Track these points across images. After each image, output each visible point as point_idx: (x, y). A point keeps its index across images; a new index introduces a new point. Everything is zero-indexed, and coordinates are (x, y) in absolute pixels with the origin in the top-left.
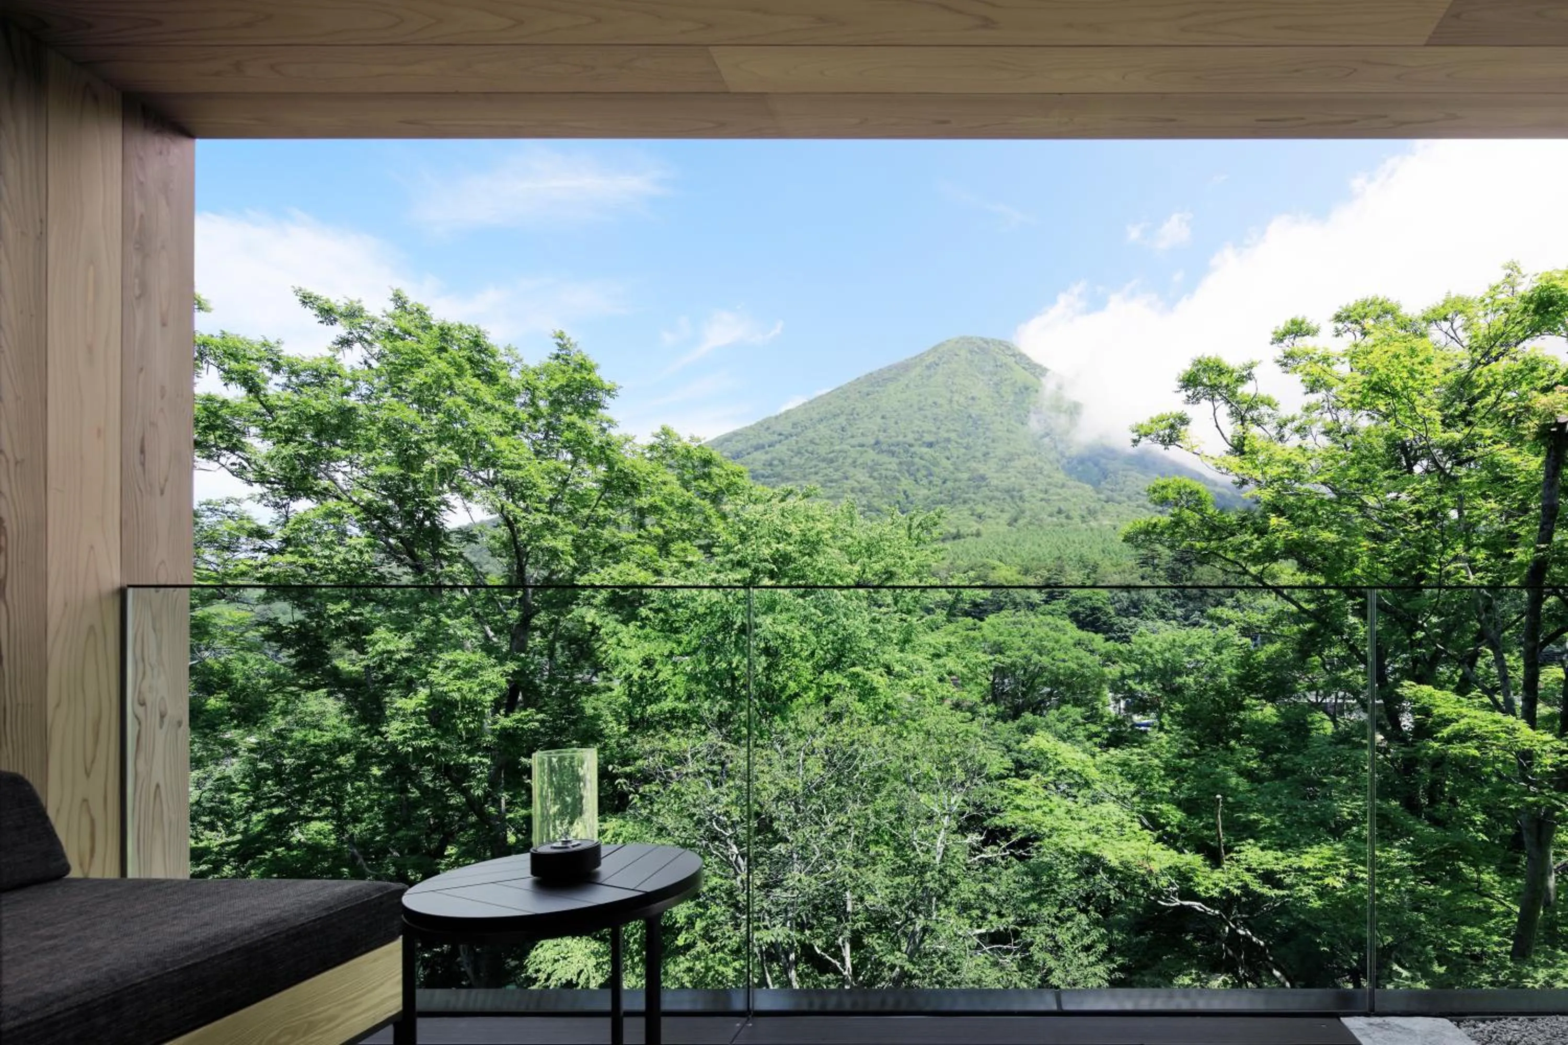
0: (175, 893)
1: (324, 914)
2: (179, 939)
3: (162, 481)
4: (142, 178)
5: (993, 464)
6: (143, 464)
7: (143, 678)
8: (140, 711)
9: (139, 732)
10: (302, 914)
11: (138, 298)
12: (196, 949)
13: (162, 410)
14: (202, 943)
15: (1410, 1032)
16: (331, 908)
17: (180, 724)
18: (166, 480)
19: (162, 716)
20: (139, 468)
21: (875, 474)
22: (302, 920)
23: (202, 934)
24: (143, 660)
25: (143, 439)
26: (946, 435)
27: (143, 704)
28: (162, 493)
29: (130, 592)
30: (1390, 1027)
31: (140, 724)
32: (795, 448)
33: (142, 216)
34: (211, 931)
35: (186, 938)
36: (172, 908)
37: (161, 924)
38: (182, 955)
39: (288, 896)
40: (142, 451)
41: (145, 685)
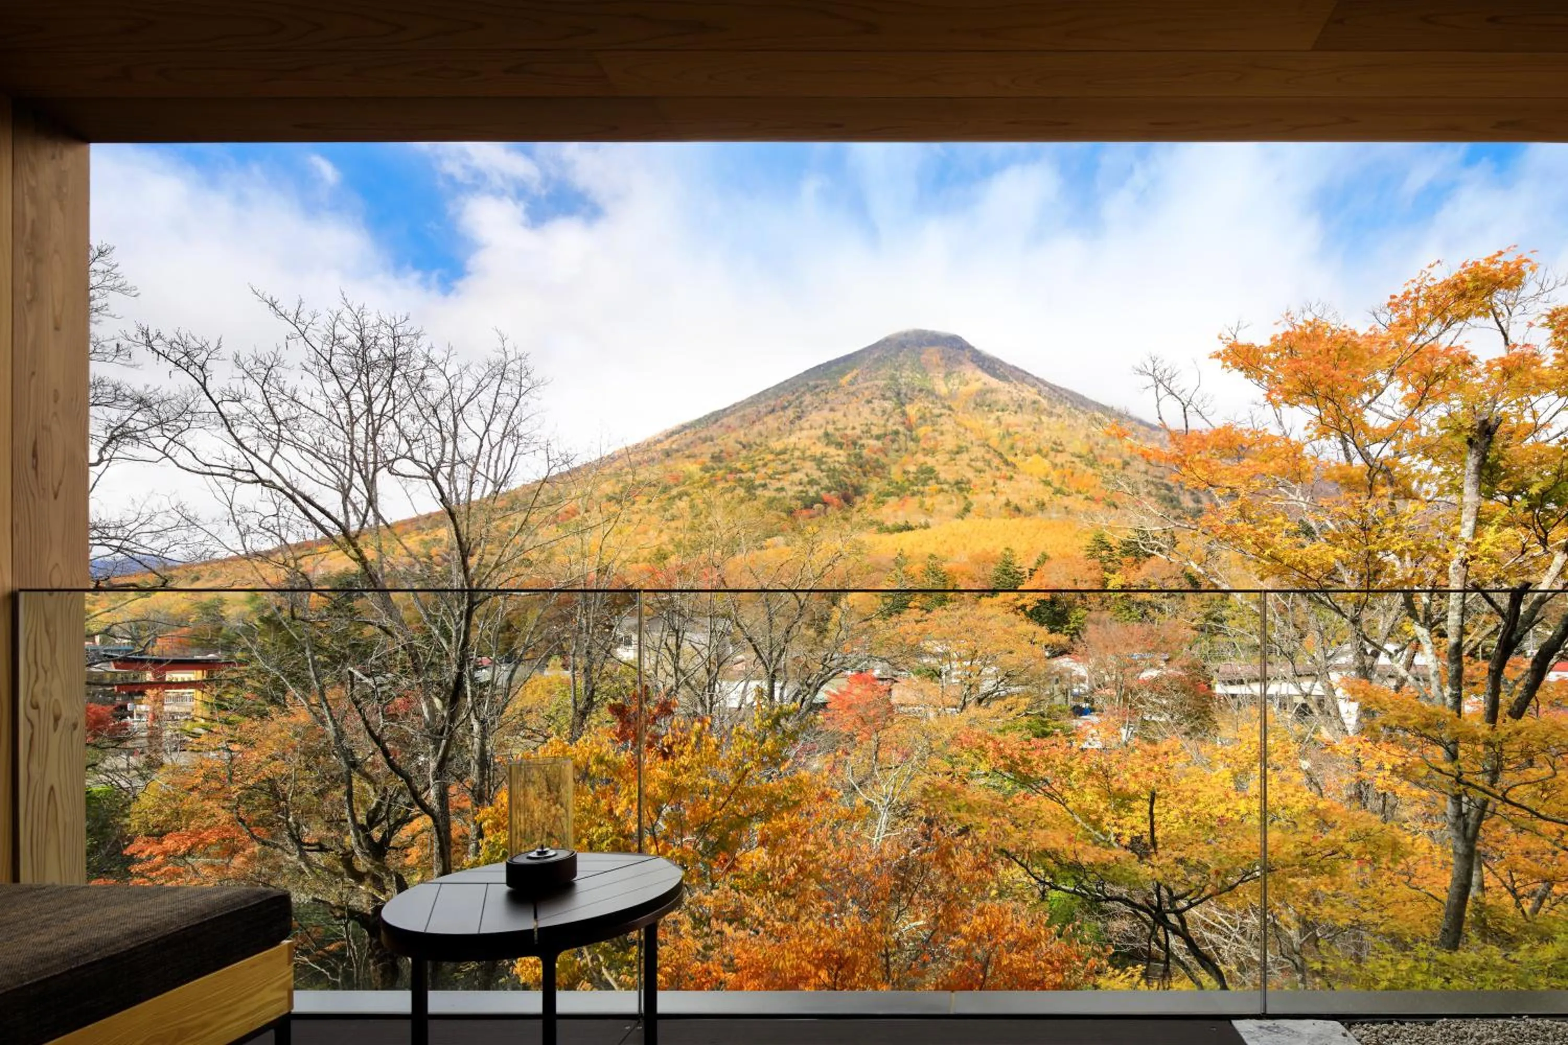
0: (53, 899)
1: (197, 922)
2: (40, 950)
3: (56, 485)
4: (33, 183)
5: (942, 457)
6: (35, 468)
7: (36, 681)
8: (33, 714)
9: (32, 735)
10: (172, 923)
11: (30, 302)
12: (55, 962)
13: (55, 414)
14: (63, 954)
15: (1299, 1035)
16: (204, 915)
17: (75, 726)
18: (60, 484)
19: (57, 719)
20: (31, 472)
21: (823, 467)
22: (173, 928)
23: (66, 944)
24: (36, 663)
25: (35, 444)
26: (895, 428)
27: (36, 707)
28: (56, 497)
29: (22, 595)
30: (1278, 1030)
31: (32, 726)
32: (744, 441)
33: (33, 222)
34: (75, 941)
35: (49, 949)
36: (44, 917)
37: (27, 933)
38: (41, 967)
39: (163, 903)
40: (35, 455)
41: (38, 688)
